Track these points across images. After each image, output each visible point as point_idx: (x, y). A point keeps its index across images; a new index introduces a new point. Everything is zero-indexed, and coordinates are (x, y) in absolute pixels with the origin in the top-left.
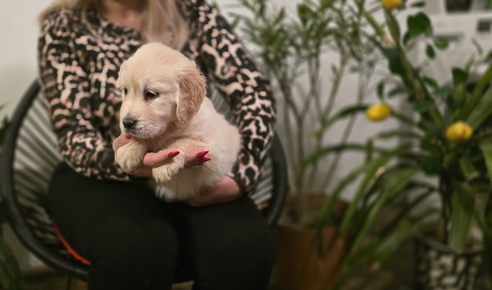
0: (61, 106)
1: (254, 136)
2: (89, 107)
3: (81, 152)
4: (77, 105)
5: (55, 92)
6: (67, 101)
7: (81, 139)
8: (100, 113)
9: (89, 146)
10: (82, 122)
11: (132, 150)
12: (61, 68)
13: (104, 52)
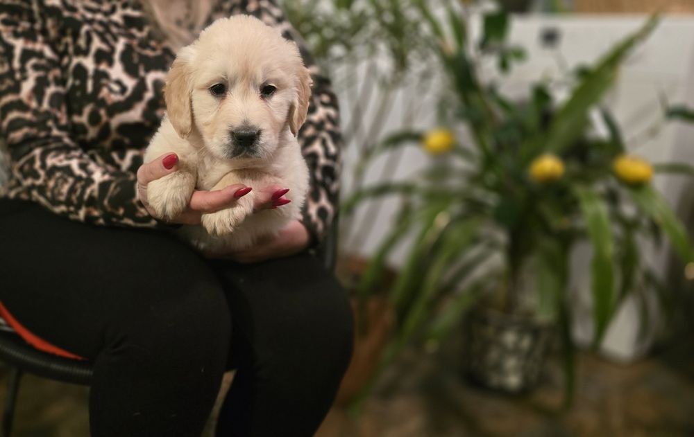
0: (21, 106)
1: (322, 161)
2: (64, 109)
3: (66, 181)
4: (45, 105)
5: (9, 82)
6: (30, 98)
7: (61, 161)
8: (83, 119)
9: (78, 171)
10: (55, 132)
11: (175, 187)
12: (19, 45)
13: (91, 22)
